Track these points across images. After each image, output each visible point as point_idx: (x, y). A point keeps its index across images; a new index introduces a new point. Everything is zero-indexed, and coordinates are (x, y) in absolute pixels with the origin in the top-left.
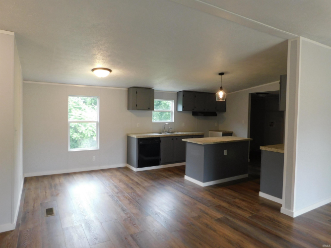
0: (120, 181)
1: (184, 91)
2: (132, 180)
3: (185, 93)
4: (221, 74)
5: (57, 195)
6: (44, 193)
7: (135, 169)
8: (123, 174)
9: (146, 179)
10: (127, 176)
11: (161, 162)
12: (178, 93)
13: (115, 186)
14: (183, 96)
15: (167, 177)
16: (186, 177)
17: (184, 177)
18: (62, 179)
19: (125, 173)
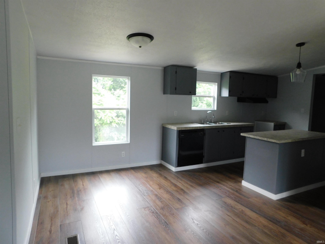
0: (161, 187)
1: (231, 72)
2: (176, 186)
3: (233, 74)
4: (300, 45)
5: (82, 209)
6: (65, 206)
7: (174, 169)
8: (161, 175)
9: (191, 184)
10: (165, 178)
11: (205, 159)
12: (222, 75)
13: (156, 195)
14: (230, 77)
15: (218, 182)
16: (245, 184)
17: (241, 182)
18: (86, 182)
19: (162, 173)
